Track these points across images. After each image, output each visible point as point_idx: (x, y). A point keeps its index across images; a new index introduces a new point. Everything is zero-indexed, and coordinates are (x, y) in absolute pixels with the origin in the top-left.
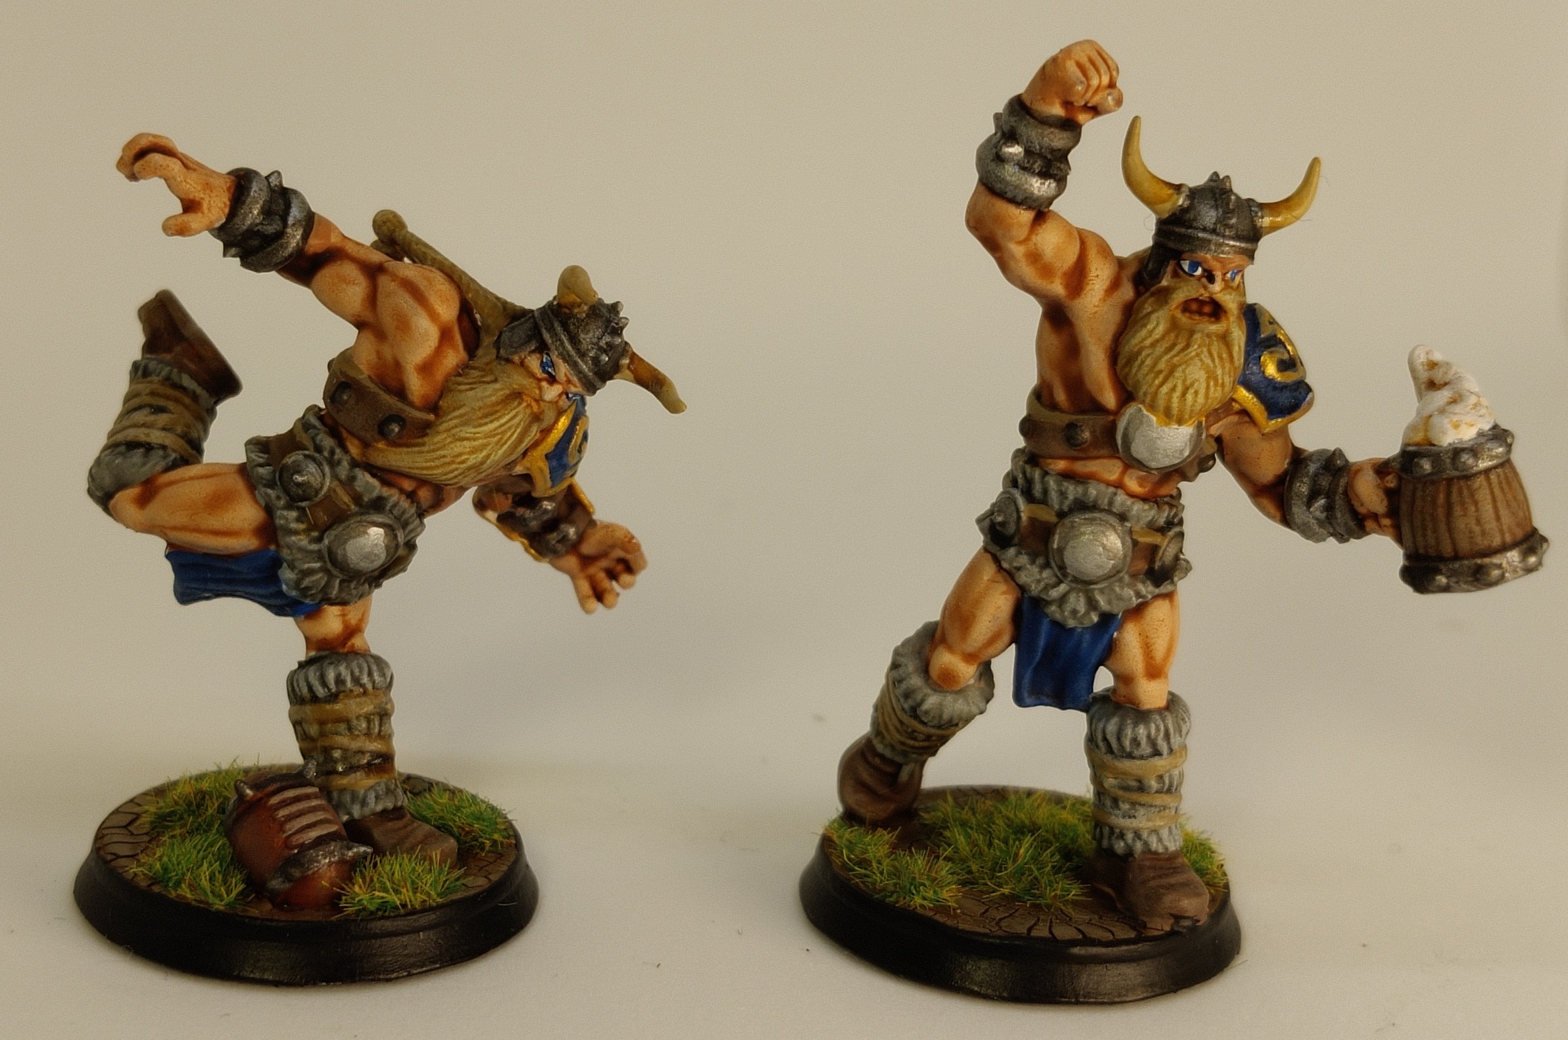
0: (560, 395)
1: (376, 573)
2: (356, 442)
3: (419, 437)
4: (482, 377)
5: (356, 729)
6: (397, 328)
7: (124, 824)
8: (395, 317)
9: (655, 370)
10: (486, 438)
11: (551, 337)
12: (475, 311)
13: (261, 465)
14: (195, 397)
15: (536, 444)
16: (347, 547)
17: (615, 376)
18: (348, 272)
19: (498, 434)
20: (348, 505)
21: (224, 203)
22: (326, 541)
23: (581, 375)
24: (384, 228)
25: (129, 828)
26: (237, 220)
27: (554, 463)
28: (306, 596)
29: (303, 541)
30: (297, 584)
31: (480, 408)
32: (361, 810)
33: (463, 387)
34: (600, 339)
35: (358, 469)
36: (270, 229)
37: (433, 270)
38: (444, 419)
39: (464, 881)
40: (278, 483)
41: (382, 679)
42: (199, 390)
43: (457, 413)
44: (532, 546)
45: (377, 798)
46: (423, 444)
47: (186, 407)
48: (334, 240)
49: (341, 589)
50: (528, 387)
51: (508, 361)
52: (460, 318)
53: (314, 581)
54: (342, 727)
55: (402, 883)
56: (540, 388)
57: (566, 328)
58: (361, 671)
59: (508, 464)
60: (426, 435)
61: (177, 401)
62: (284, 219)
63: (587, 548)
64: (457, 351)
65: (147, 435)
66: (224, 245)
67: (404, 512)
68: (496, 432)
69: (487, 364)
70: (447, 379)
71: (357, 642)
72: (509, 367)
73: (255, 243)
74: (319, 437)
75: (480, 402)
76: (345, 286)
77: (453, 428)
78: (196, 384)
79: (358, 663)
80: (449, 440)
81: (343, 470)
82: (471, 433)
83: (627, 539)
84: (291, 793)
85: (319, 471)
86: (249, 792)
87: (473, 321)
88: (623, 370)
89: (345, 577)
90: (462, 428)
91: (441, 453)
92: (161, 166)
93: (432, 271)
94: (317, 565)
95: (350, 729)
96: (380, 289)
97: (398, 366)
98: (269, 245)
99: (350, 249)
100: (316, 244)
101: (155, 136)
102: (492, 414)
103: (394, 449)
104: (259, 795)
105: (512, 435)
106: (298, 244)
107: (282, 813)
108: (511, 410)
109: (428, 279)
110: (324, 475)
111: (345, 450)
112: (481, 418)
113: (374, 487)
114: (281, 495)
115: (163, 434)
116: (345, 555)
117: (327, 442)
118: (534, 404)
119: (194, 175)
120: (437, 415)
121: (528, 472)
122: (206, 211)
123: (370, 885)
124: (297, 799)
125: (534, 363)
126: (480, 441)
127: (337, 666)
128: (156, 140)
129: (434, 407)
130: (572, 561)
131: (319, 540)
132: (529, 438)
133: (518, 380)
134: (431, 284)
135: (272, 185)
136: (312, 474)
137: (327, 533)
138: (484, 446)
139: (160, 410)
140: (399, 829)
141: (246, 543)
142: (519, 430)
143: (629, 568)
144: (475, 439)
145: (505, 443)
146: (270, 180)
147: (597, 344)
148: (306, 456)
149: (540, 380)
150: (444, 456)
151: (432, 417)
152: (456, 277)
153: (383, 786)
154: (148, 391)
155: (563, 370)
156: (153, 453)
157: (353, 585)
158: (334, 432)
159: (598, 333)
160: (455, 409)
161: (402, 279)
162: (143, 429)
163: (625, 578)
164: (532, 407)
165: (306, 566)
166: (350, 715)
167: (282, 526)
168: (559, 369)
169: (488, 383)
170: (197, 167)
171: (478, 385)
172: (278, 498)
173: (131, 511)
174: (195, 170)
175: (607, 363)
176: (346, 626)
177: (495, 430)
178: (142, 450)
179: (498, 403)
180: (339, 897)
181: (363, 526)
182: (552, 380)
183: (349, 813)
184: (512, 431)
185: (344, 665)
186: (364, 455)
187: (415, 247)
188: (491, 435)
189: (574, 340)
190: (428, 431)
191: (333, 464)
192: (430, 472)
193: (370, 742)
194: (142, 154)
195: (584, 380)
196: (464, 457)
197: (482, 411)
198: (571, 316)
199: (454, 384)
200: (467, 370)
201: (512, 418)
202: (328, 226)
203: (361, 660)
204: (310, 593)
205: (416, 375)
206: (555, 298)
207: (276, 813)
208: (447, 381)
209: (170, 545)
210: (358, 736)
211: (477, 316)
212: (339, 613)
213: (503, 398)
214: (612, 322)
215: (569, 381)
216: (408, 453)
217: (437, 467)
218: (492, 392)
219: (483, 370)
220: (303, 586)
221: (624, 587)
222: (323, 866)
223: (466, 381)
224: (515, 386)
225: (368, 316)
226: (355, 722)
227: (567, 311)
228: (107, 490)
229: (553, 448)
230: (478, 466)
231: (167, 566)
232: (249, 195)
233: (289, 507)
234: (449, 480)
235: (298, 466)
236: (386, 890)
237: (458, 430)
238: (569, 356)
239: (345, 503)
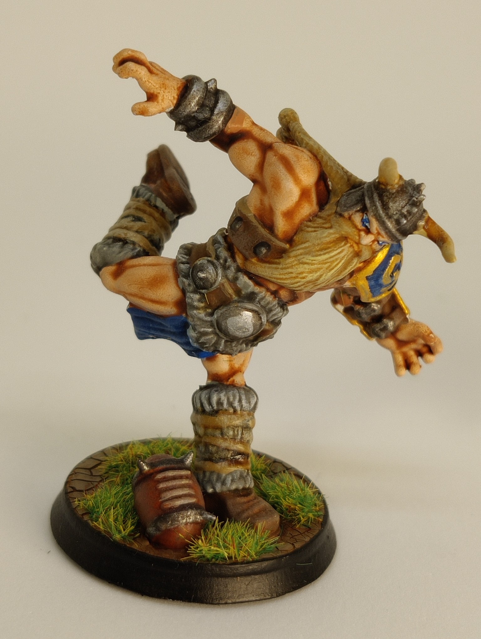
0: (373, 241)
1: (251, 338)
2: (241, 256)
3: (277, 258)
4: (323, 224)
5: (226, 435)
6: (273, 186)
7: (89, 467)
8: (272, 179)
9: (442, 231)
10: (319, 264)
11: (370, 203)
12: (328, 180)
13: (183, 263)
14: (163, 213)
15: (359, 270)
16: (228, 321)
17: (414, 232)
18: (249, 147)
19: (328, 262)
20: (231, 295)
21: (174, 97)
22: (215, 316)
23: (387, 231)
24: (284, 120)
25: (92, 470)
26: (181, 108)
27: (373, 283)
28: (203, 348)
29: (202, 314)
30: (197, 340)
31: (318, 244)
32: (221, 487)
33: (310, 229)
34: (403, 207)
35: (240, 273)
36: (201, 116)
37: (305, 150)
38: (295, 248)
39: (277, 545)
40: (191, 276)
41: (248, 405)
42: (166, 209)
43: (303, 246)
44: (365, 330)
45: (233, 481)
46: (279, 263)
47: (154, 218)
48: (246, 125)
49: (226, 346)
50: (351, 234)
51: (341, 215)
52: (317, 184)
53: (207, 339)
54: (218, 433)
55: (231, 543)
56: (359, 236)
57: (381, 197)
58: (234, 399)
59: (338, 281)
60: (282, 257)
61: (151, 215)
62: (212, 111)
63: (402, 336)
64: (312, 205)
65: (126, 234)
66: (176, 123)
67: (268, 303)
68: (327, 261)
69: (329, 216)
70: (301, 223)
71: (237, 379)
72: (341, 220)
73: (193, 123)
74: (220, 250)
75: (319, 241)
76: (246, 156)
77: (299, 255)
78: (165, 205)
79: (233, 393)
80: (296, 262)
81: (231, 273)
82: (310, 260)
83: (426, 334)
84: (170, 474)
85: (215, 272)
86: (146, 468)
87: (327, 186)
88: (419, 229)
89: (229, 339)
90: (305, 256)
91: (290, 270)
92: (132, 70)
93: (303, 151)
94: (210, 330)
95: (222, 434)
96: (266, 160)
97: (271, 211)
98: (201, 126)
99: (256, 132)
100: (232, 127)
101: (133, 51)
102: (326, 249)
103: (261, 264)
104: (152, 471)
105: (337, 264)
106: (219, 127)
107: (161, 486)
108: (339, 248)
109: (297, 157)
110: (217, 275)
111: (234, 260)
112: (318, 251)
113: (250, 286)
114: (191, 284)
115: (135, 234)
116: (226, 327)
117: (224, 253)
118: (355, 245)
119: (155, 78)
120: (291, 245)
121: (355, 286)
122: (160, 101)
123: (209, 541)
124: (174, 478)
125: (357, 218)
126: (316, 266)
127: (219, 393)
128: (133, 54)
129: (290, 241)
130: (391, 342)
131: (212, 314)
132: (351, 267)
133: (347, 229)
134: (298, 160)
135: (209, 87)
136: (210, 273)
137: (217, 310)
138: (319, 269)
139: (139, 219)
140: (245, 503)
141: (169, 310)
142: (343, 261)
143: (431, 351)
144: (312, 264)
145: (333, 269)
146: (208, 84)
147: (400, 211)
148: (209, 261)
149: (360, 230)
150: (292, 273)
151: (287, 246)
152: (319, 157)
153: (238, 473)
154: (134, 207)
155: (375, 225)
156: (126, 246)
157: (234, 345)
158: (230, 248)
159: (403, 203)
160: (302, 243)
161: (281, 155)
162: (125, 230)
163: (429, 357)
164: (353, 247)
165: (202, 329)
166: (223, 426)
167: (189, 303)
168: (372, 225)
169: (326, 228)
170: (159, 72)
171: (319, 229)
172: (189, 285)
173: (110, 279)
174: (157, 75)
175: (406, 224)
176: (232, 368)
177: (326, 260)
178: (121, 243)
179: (330, 243)
180: (188, 545)
181: (238, 309)
182: (368, 231)
183: (213, 488)
184: (338, 261)
185: (224, 393)
186: (244, 264)
187: (298, 134)
188: (324, 262)
189: (385, 207)
190: (283, 255)
191: (225, 268)
192: (283, 282)
193: (234, 444)
194: (123, 62)
195: (389, 234)
196: (304, 275)
197: (319, 247)
198: (386, 190)
199: (305, 226)
200: (315, 218)
201: (339, 253)
202: (243, 115)
203: (236, 391)
204: (205, 346)
205: (281, 218)
206: (377, 178)
207: (158, 485)
208: (301, 224)
209: (131, 304)
210: (226, 439)
211: (330, 183)
212: (227, 359)
213: (335, 239)
214: (414, 197)
215: (379, 234)
216: (269, 268)
217: (286, 279)
218: (329, 235)
219: (325, 220)
220: (200, 341)
221: (426, 362)
222: (182, 524)
223: (313, 225)
224: (343, 233)
225: (258, 176)
226: (225, 430)
227: (383, 187)
228: (98, 265)
229: (372, 273)
230: (314, 281)
231: (128, 316)
232: (189, 93)
233: (195, 292)
234: (295, 288)
235: (203, 267)
236: (218, 545)
237: (302, 257)
238: (380, 217)
239: (229, 294)
